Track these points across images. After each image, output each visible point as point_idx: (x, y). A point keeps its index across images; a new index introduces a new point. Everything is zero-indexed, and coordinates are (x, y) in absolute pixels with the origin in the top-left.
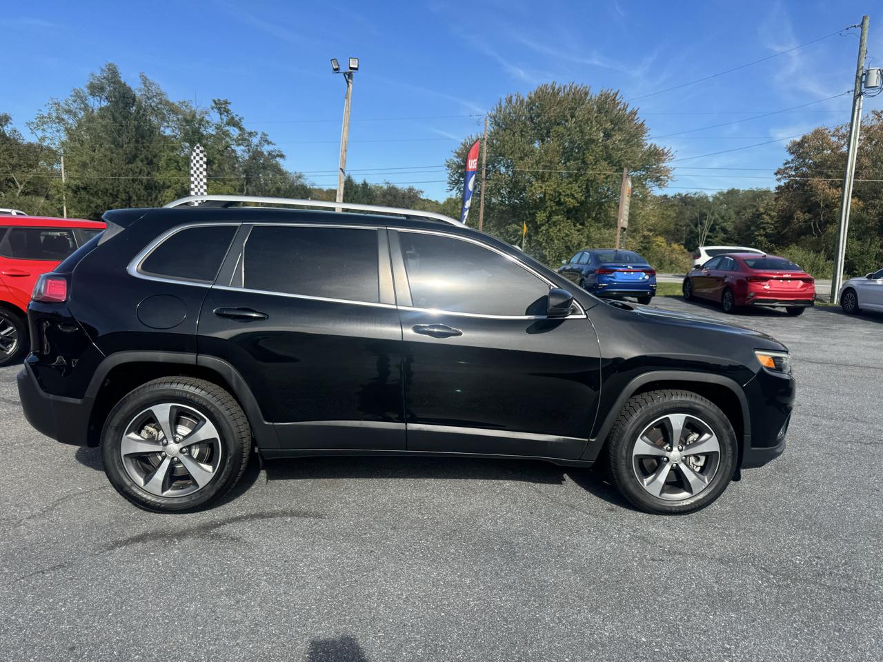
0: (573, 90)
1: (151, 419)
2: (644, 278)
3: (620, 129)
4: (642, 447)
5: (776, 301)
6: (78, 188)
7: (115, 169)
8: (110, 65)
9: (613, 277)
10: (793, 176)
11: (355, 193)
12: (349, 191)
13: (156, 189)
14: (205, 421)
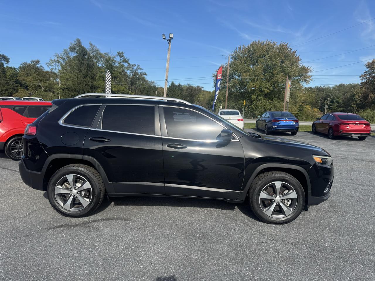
0: (268, 43)
1: (66, 181)
2: (293, 124)
3: (288, 59)
4: (263, 195)
5: (353, 134)
6: (64, 88)
7: (79, 81)
8: (78, 39)
9: (278, 123)
10: (369, 78)
11: (175, 89)
12: (173, 88)
13: (95, 88)
14: (86, 181)
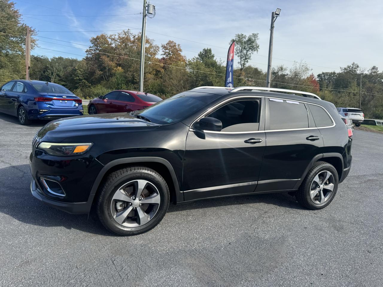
2: (75, 106)
9: (52, 105)
10: (93, 54)
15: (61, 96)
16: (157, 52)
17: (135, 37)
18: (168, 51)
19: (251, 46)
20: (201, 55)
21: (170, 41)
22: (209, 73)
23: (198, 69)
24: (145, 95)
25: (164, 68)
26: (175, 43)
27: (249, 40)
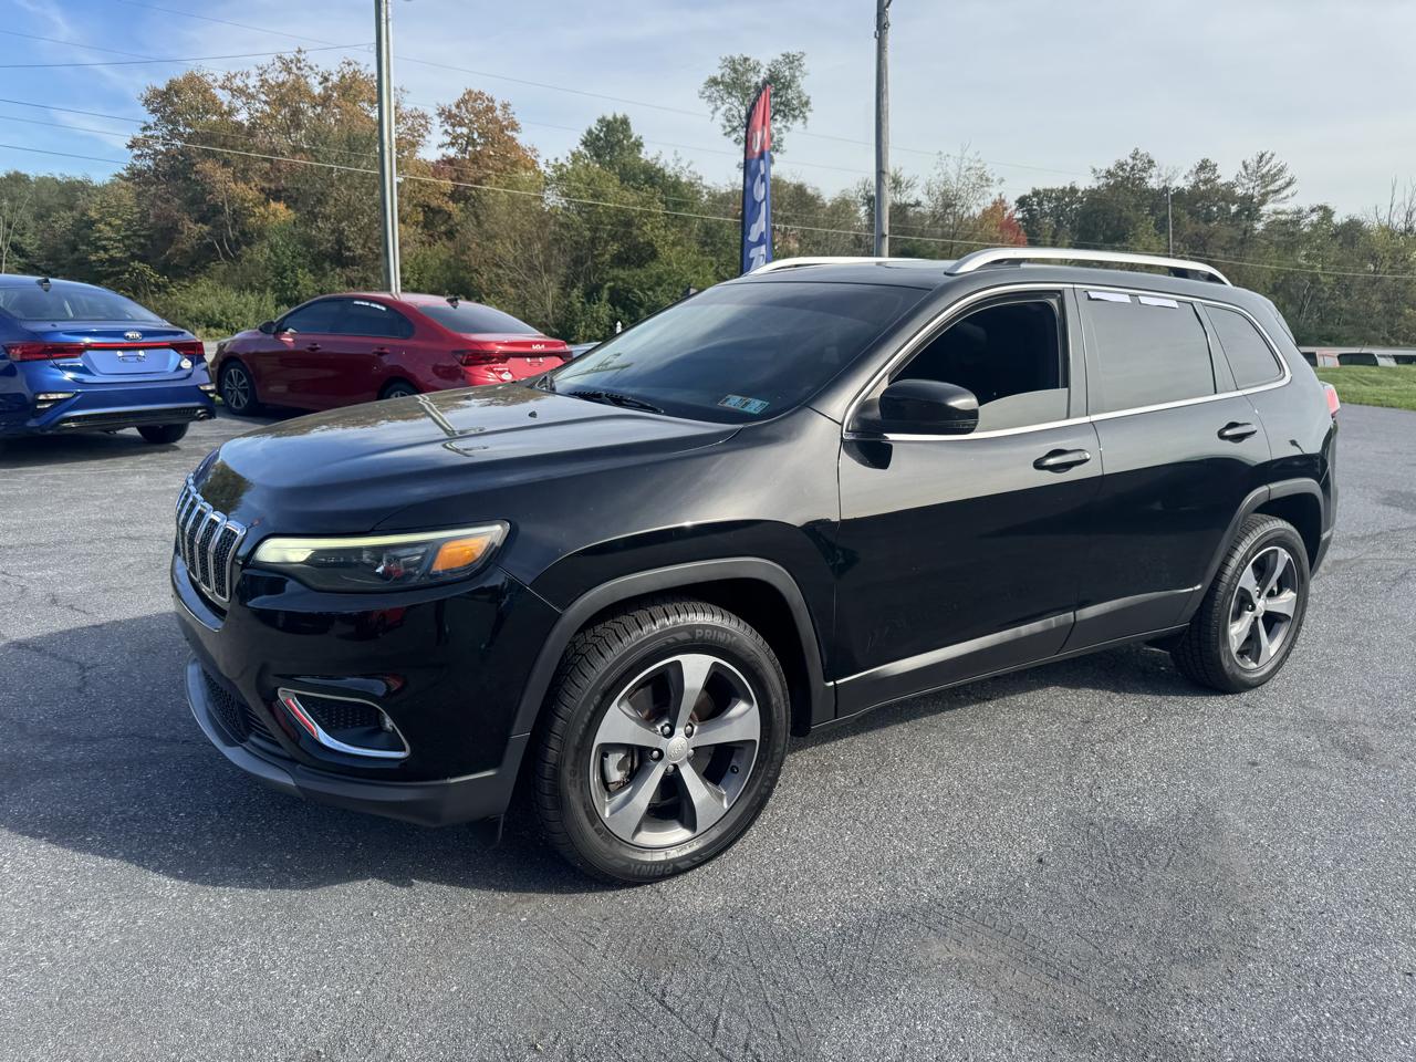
2: (179, 368)
9: (84, 370)
15: (120, 334)
16: (422, 136)
17: (326, 80)
18: (465, 130)
19: (781, 103)
20: (591, 142)
21: (470, 93)
22: (639, 208)
23: (594, 196)
24: (449, 306)
25: (455, 196)
26: (492, 100)
27: (773, 78)
